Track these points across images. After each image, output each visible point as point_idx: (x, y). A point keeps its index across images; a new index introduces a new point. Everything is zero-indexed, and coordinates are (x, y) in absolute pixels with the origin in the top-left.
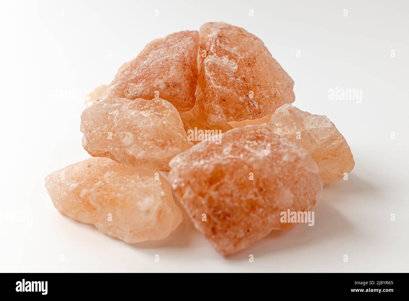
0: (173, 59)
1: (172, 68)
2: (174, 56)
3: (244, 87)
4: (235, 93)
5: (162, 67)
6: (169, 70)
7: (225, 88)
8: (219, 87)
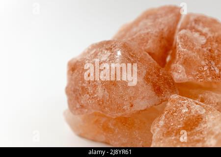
0: (152, 34)
1: (150, 41)
2: (154, 31)
3: (208, 55)
4: (198, 57)
5: (143, 39)
6: (147, 42)
7: (190, 52)
8: (185, 50)
